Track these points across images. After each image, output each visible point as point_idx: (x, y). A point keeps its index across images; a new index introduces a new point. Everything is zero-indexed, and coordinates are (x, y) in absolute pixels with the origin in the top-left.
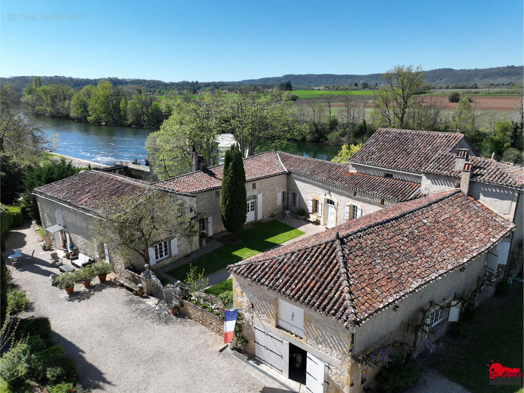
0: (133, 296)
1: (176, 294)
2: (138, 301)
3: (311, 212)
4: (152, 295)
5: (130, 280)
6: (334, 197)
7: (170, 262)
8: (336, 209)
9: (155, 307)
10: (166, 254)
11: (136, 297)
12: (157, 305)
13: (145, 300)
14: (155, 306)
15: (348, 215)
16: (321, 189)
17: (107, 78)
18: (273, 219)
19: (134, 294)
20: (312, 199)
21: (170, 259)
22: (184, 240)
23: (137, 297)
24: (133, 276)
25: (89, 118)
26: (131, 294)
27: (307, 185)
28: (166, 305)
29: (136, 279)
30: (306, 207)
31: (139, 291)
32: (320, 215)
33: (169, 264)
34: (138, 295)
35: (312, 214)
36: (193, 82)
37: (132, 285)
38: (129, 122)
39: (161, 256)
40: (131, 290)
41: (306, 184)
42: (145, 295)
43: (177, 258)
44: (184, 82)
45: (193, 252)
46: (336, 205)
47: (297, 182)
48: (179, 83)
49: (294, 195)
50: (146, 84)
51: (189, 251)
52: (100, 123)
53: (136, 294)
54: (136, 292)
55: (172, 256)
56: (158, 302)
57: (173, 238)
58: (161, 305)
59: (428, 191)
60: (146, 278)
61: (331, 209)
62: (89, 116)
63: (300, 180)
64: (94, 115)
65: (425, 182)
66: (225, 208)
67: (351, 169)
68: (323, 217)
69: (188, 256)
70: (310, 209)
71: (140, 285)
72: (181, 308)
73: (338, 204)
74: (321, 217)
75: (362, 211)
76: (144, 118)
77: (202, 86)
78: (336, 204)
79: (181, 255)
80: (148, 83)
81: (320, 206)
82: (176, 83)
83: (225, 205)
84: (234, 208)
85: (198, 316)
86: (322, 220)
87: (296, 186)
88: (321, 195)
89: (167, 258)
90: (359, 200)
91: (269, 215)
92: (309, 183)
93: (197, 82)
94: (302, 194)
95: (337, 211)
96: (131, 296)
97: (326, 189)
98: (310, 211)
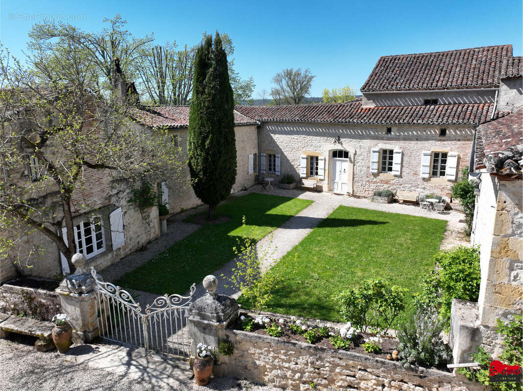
0: (39, 354)
1: (203, 317)
2: (61, 366)
3: (305, 176)
4: (98, 340)
5: (16, 311)
6: (348, 145)
7: (109, 264)
8: (353, 163)
9: (126, 374)
10: (99, 246)
11: (46, 356)
12: (128, 364)
13: (81, 358)
14: (123, 369)
15: (376, 166)
16: (322, 138)
18: (246, 192)
19: (40, 349)
20: (305, 156)
21: (110, 256)
22: (135, 215)
23: (53, 354)
24: (30, 298)
26: (30, 352)
27: (295, 137)
28: (157, 358)
29: (42, 305)
30: (294, 170)
31: (59, 334)
32: (322, 178)
33: (109, 267)
34: (54, 350)
35: (306, 178)
37: (29, 325)
39: (90, 250)
40: (28, 339)
41: (293, 136)
42: (78, 344)
43: (122, 254)
45: (149, 242)
46: (352, 157)
47: (276, 137)
49: (272, 158)
51: (143, 239)
53: (49, 346)
54: (49, 340)
55: (114, 248)
56: (129, 354)
57: (115, 208)
58: (143, 361)
59: (511, 108)
60: (80, 293)
61: (343, 165)
63: (281, 133)
65: (506, 94)
66: (203, 154)
67: (366, 104)
68: (326, 179)
69: (142, 249)
70: (302, 172)
71: (60, 317)
72: (224, 358)
73: (355, 154)
74: (323, 180)
75: (403, 155)
78: (351, 155)
79: (130, 247)
81: (321, 164)
83: (202, 151)
84: (220, 153)
85: (294, 372)
86: (325, 185)
87: (275, 143)
88: (324, 147)
89: (103, 254)
90: (397, 139)
91: (240, 189)
92: (298, 133)
94: (286, 153)
95: (354, 165)
96: (30, 358)
97: (331, 135)
98: (302, 176)
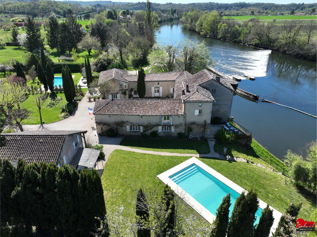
17: (239, 2)
25: (201, 33)
36: (300, 3)
38: (219, 37)
44: (293, 4)
48: (288, 5)
50: (263, 6)
52: (206, 36)
62: (202, 32)
64: (204, 32)
76: (228, 35)
77: (306, 7)
80: (264, 6)
82: (285, 5)
93: (303, 4)
